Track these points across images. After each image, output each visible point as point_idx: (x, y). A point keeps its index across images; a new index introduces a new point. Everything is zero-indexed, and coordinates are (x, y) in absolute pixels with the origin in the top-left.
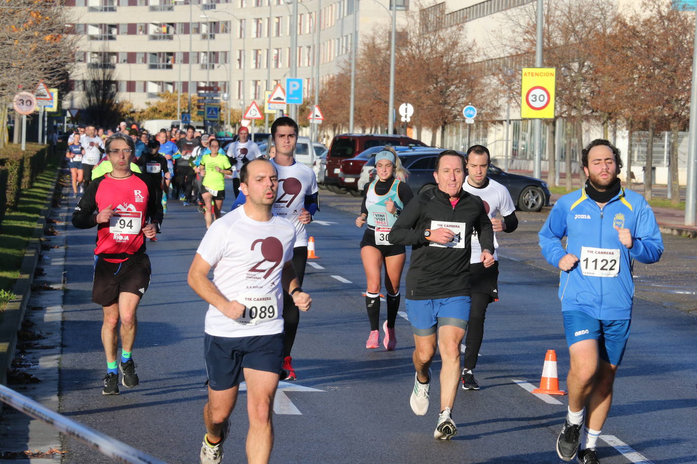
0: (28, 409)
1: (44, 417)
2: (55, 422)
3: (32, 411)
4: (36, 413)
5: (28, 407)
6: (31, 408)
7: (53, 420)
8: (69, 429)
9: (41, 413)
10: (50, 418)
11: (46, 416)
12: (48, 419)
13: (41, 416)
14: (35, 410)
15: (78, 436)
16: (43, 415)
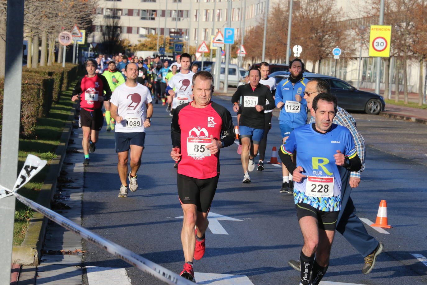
0: (64, 224)
1: (74, 229)
2: (80, 233)
3: (67, 225)
4: (70, 227)
5: (64, 223)
6: (66, 224)
7: (80, 231)
8: (89, 237)
9: (72, 227)
10: (78, 230)
11: (76, 229)
12: (76, 230)
13: (73, 228)
14: (69, 225)
15: (94, 241)
16: (74, 228)
